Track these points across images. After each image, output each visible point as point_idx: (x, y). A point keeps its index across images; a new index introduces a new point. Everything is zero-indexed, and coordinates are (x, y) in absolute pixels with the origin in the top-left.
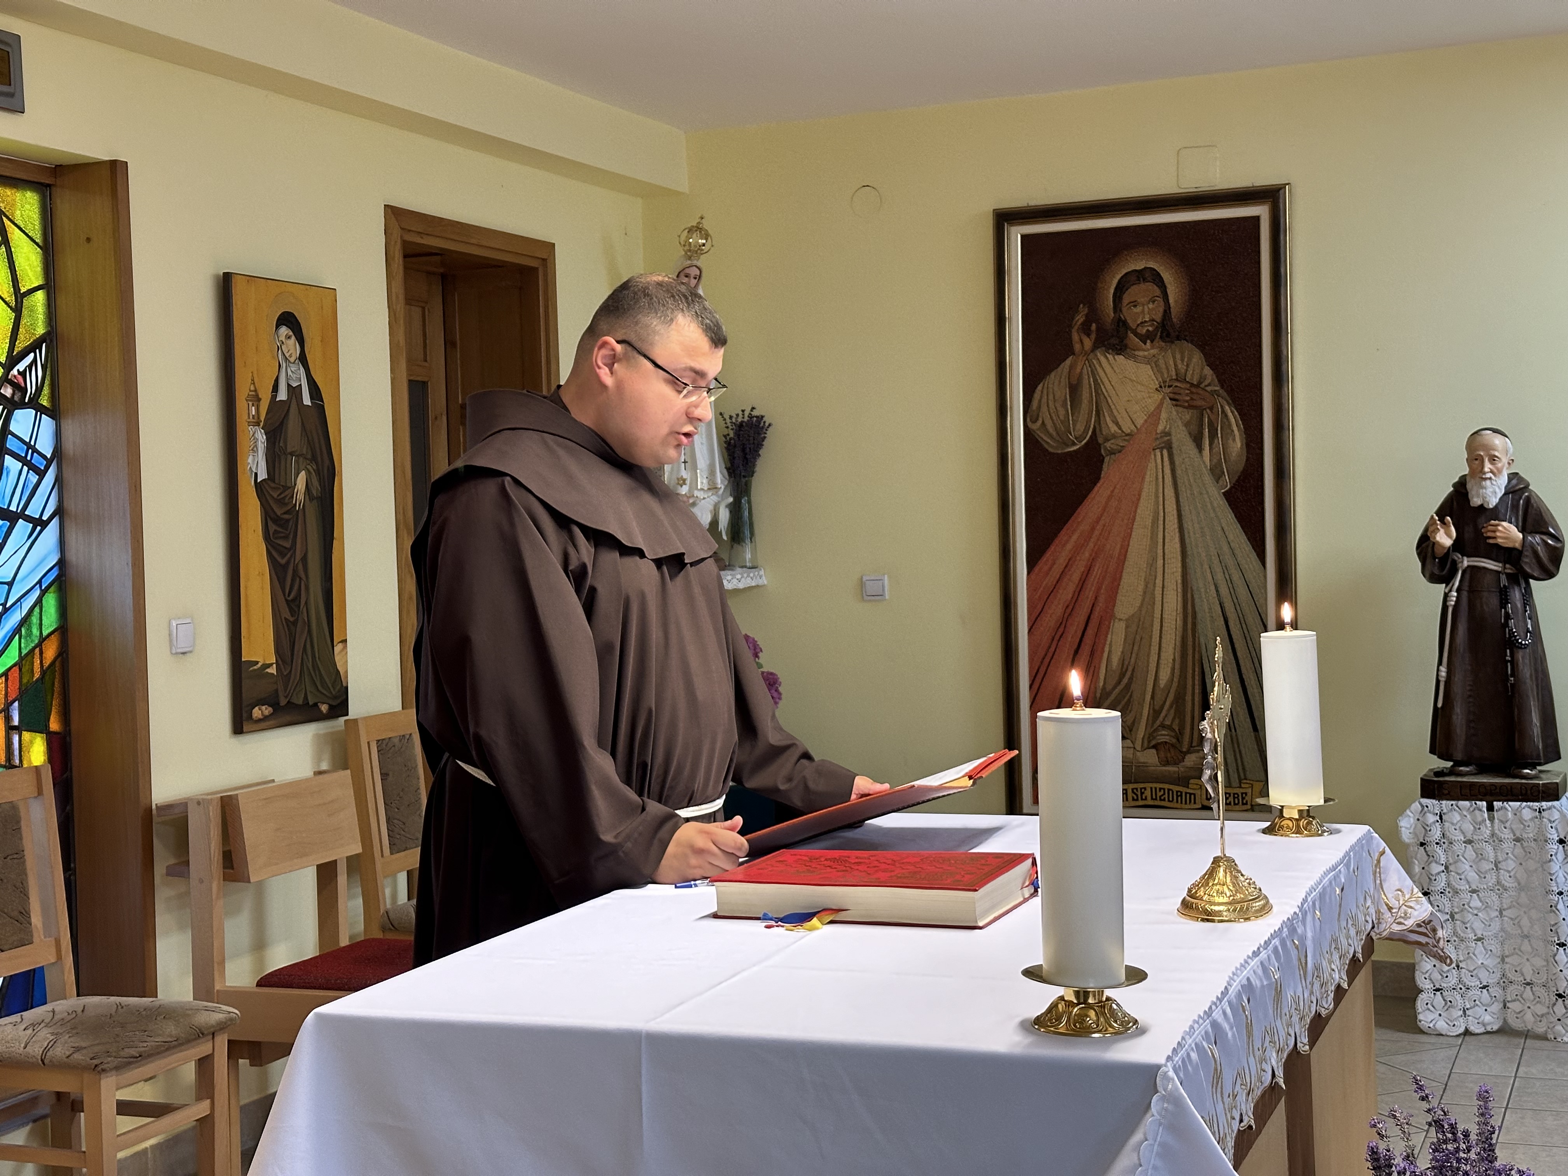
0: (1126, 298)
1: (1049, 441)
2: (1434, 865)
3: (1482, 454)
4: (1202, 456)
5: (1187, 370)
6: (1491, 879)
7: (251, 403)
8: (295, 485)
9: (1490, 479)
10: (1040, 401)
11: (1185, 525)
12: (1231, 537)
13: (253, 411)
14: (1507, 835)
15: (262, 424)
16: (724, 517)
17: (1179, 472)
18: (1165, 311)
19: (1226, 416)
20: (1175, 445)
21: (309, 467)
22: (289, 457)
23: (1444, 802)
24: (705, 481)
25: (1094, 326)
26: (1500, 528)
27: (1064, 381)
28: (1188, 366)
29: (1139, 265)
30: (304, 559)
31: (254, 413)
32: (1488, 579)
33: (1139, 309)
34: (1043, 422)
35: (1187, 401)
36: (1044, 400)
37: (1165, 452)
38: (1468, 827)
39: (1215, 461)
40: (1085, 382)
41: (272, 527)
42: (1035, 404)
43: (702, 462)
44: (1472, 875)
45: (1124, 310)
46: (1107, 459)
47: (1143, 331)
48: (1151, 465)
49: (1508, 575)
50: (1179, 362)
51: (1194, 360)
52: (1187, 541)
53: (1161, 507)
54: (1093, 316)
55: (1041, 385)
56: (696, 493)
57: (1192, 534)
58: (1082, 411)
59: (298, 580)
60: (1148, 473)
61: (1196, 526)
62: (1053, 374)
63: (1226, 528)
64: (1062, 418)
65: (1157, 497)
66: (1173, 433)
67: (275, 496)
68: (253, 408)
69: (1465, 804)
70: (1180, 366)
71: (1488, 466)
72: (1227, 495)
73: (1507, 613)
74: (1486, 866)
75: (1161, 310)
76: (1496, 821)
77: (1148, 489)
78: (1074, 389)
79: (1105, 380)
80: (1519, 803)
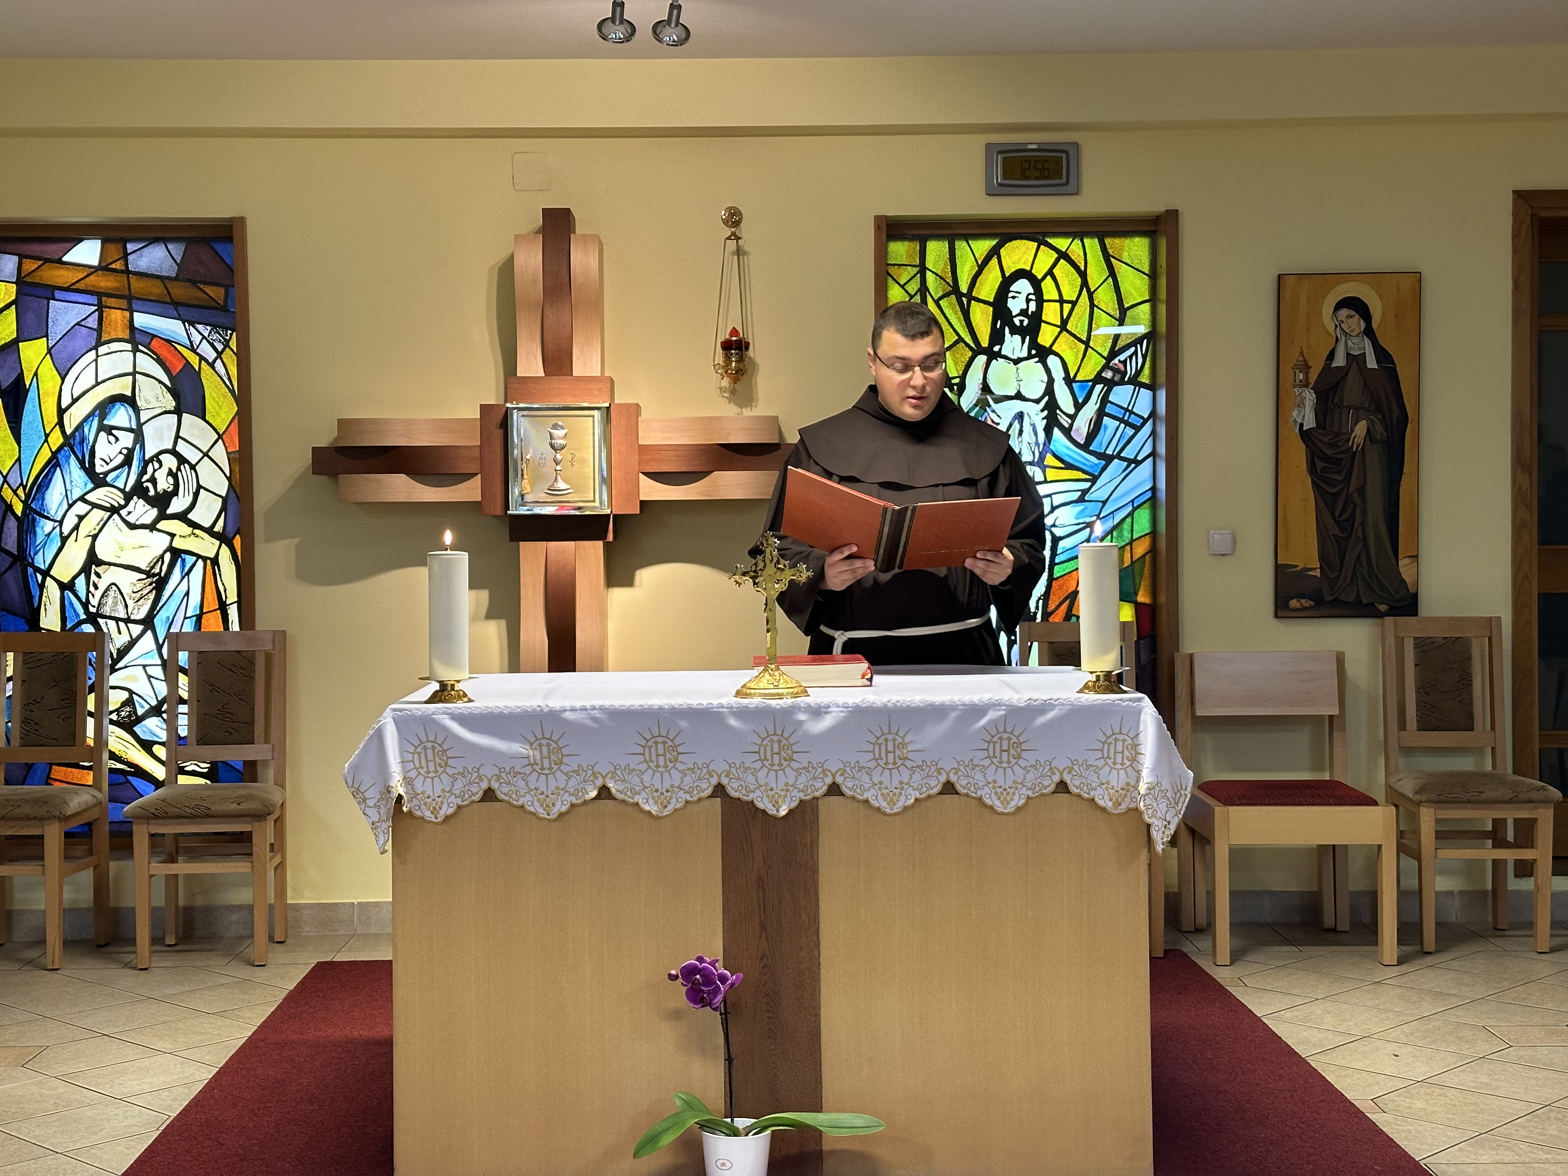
7: (1297, 371)
8: (1352, 431)
13: (1301, 376)
15: (1311, 386)
21: (1371, 417)
22: (1345, 411)
30: (1362, 490)
31: (1301, 378)
41: (1320, 465)
59: (1352, 505)
67: (1326, 440)
68: (1301, 374)
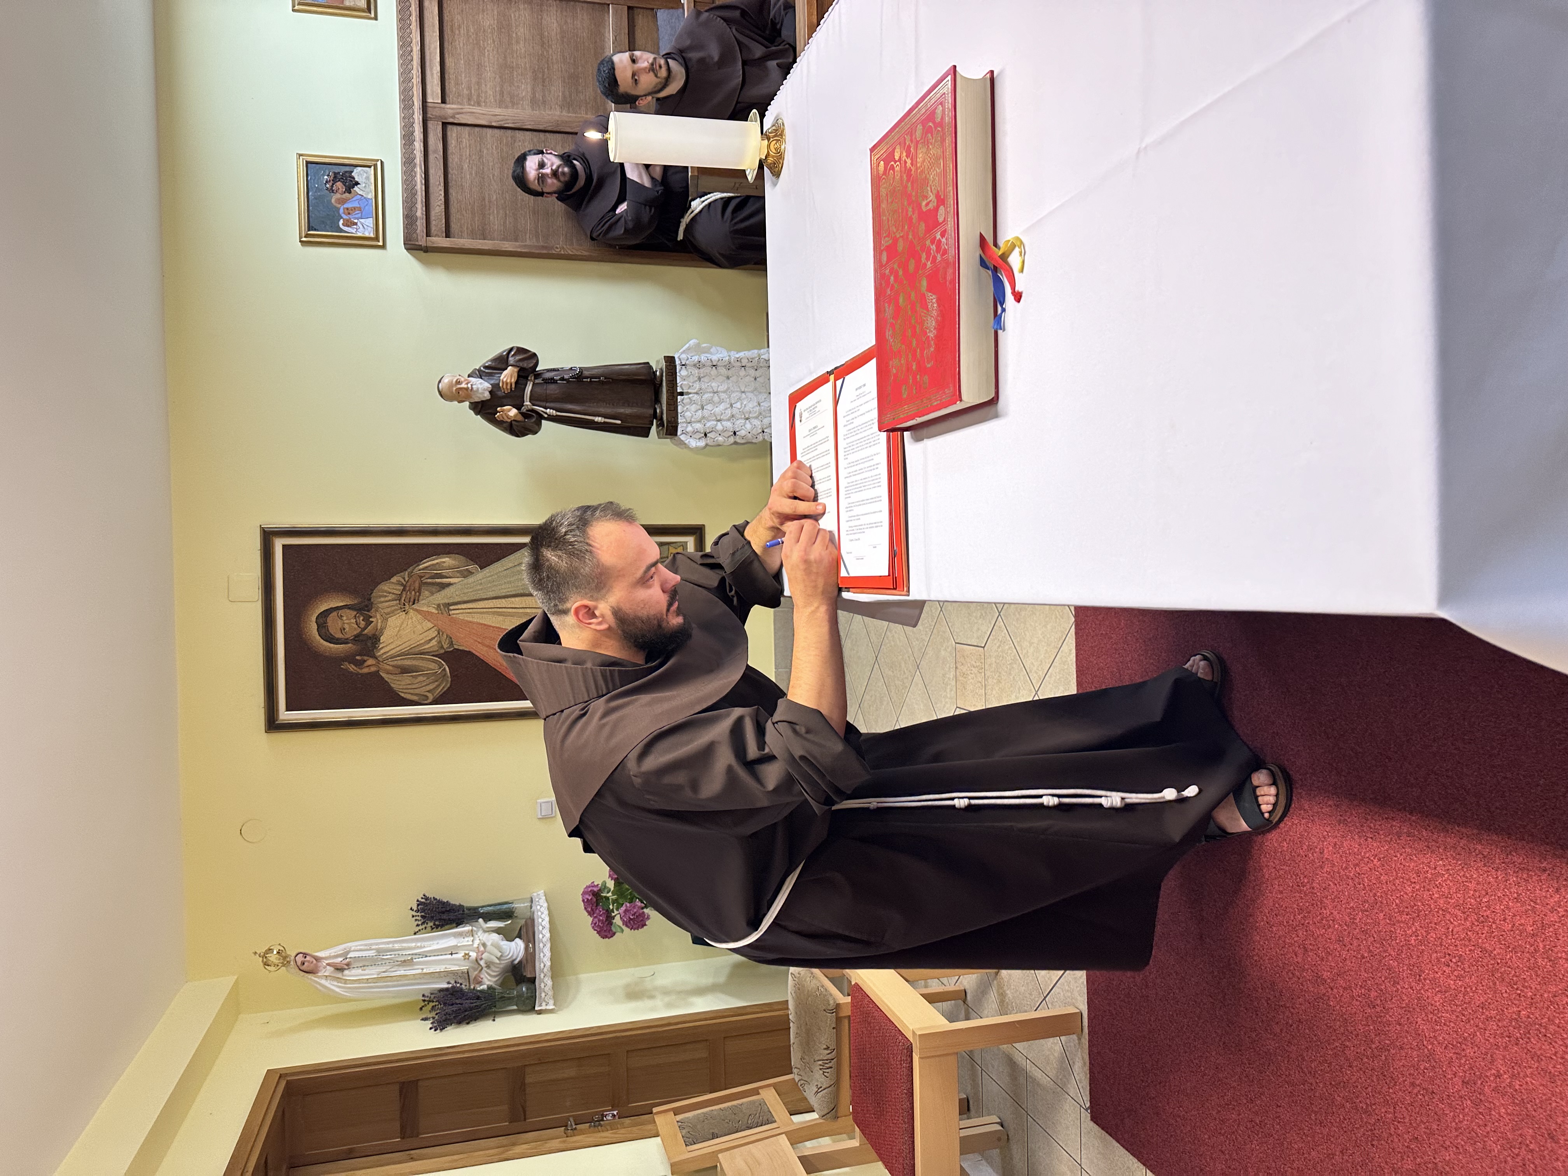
0: (339, 635)
1: (441, 688)
2: (717, 428)
3: (455, 389)
4: (455, 583)
5: (393, 593)
6: (723, 396)
9: (472, 385)
10: (412, 694)
11: (503, 594)
12: (511, 565)
14: (697, 386)
16: (493, 924)
17: (465, 599)
18: (349, 608)
19: (427, 567)
20: (447, 601)
23: (679, 421)
24: (466, 939)
25: (358, 658)
26: (505, 380)
27: (398, 677)
28: (390, 593)
29: (314, 627)
32: (538, 390)
33: (346, 626)
34: (428, 691)
35: (415, 593)
36: (412, 691)
37: (451, 608)
38: (693, 408)
39: (458, 575)
40: (399, 663)
42: (415, 698)
43: (451, 942)
44: (722, 407)
45: (347, 636)
46: (456, 647)
47: (362, 624)
48: (461, 617)
49: (535, 378)
50: (387, 599)
51: (386, 588)
52: (514, 593)
53: (490, 610)
54: (350, 658)
55: (400, 693)
56: (476, 945)
57: (509, 590)
58: (421, 665)
60: (466, 619)
61: (503, 587)
62: (392, 685)
63: (505, 568)
64: (425, 679)
65: (483, 613)
66: (437, 602)
69: (680, 408)
70: (390, 598)
71: (463, 385)
72: (482, 567)
73: (560, 379)
74: (716, 399)
75: (348, 611)
76: (689, 391)
77: (477, 619)
78: (404, 670)
79: (398, 649)
80: (678, 377)
